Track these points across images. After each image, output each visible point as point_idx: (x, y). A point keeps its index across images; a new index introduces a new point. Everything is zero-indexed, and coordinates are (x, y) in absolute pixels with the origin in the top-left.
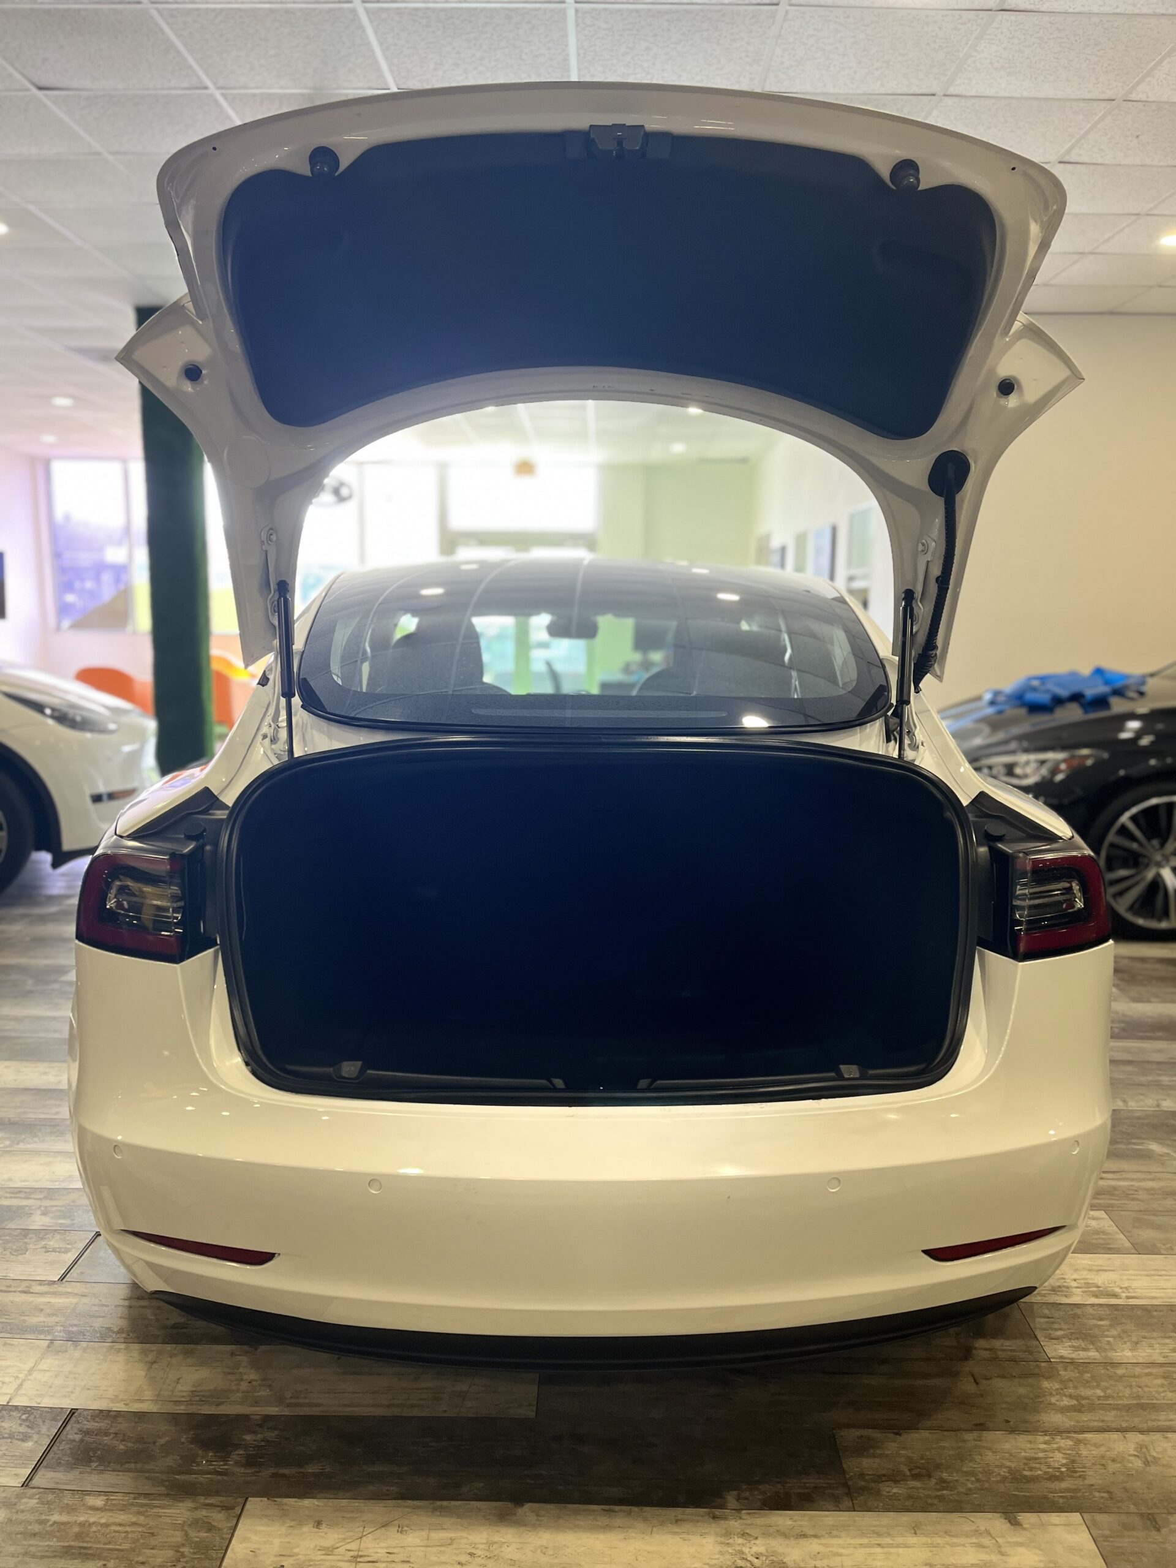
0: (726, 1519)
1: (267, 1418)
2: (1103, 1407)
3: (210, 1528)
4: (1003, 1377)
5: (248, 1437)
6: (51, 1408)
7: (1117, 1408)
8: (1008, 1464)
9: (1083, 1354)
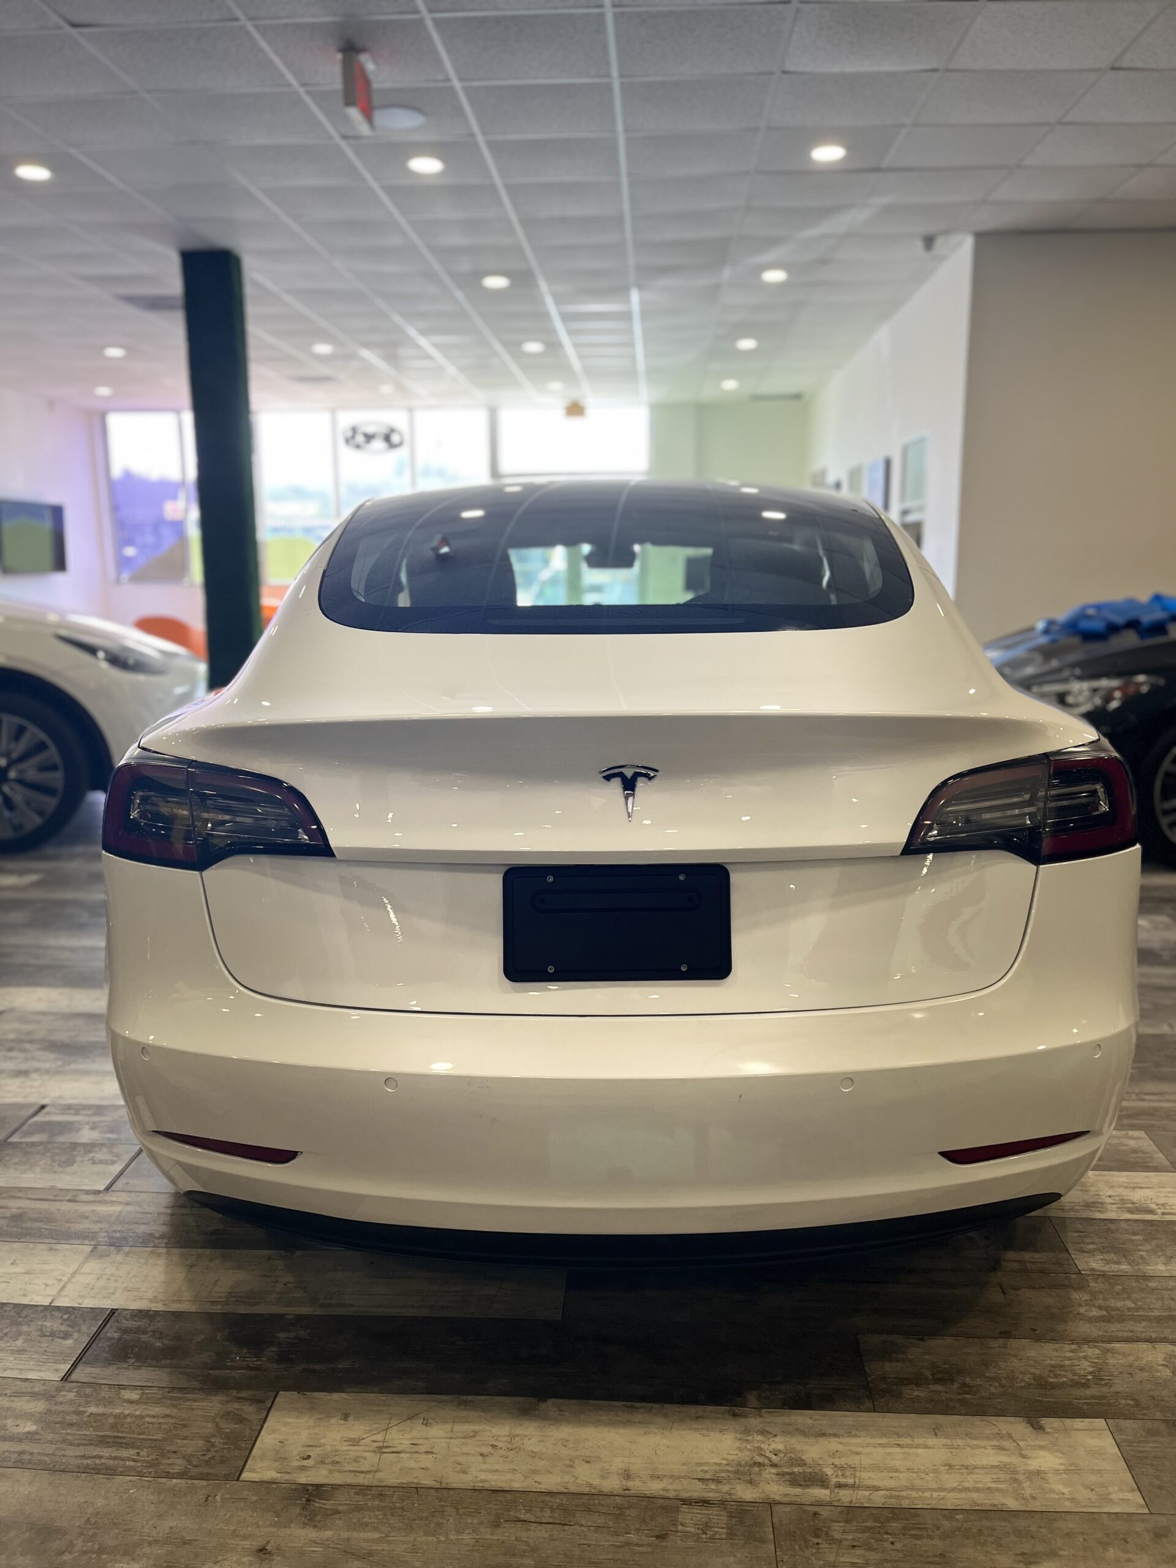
0: (745, 1416)
1: (300, 1319)
2: (1133, 1319)
3: (241, 1420)
4: (1030, 1287)
5: (282, 1335)
6: (91, 1308)
7: (1149, 1319)
8: (1032, 1370)
9: (1115, 1267)
